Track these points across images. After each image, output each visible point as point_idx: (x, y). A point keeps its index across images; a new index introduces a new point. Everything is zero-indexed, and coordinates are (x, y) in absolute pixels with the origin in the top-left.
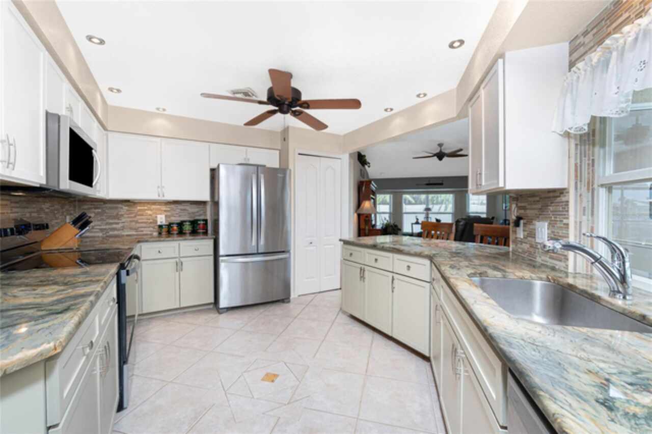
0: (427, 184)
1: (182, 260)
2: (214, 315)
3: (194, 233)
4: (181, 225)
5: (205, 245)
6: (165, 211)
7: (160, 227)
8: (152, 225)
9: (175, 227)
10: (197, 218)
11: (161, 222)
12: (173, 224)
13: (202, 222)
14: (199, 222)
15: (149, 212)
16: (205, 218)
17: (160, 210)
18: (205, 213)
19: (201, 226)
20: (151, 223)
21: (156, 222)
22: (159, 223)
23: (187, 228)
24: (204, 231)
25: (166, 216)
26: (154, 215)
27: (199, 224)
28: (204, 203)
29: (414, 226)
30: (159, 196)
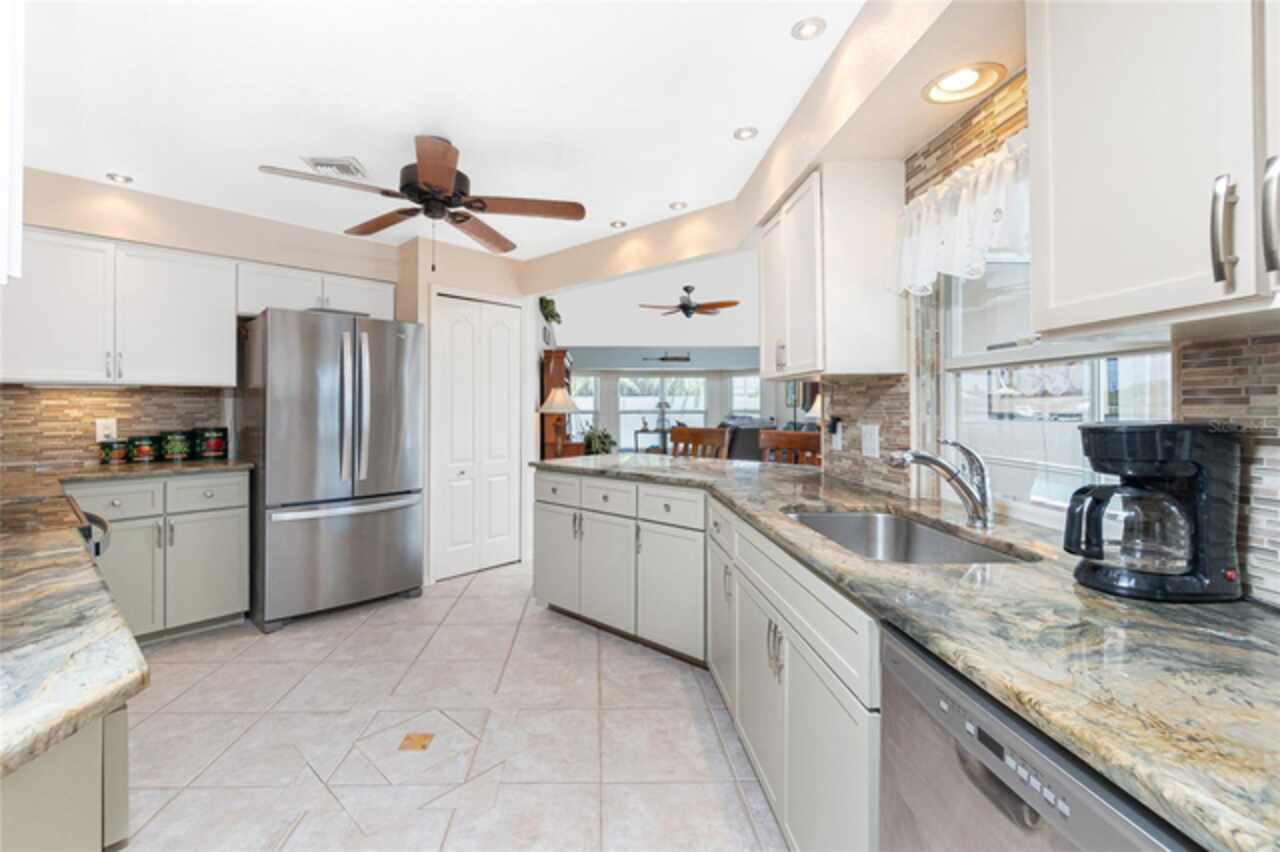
0: (663, 359)
1: (172, 520)
2: (252, 641)
3: (193, 456)
4: (159, 441)
5: (231, 485)
6: (118, 409)
7: (106, 446)
8: (84, 443)
9: (146, 447)
10: (199, 425)
11: (107, 436)
12: (140, 439)
13: (214, 434)
14: (207, 435)
15: (75, 413)
16: (222, 425)
17: (103, 407)
18: (218, 415)
19: (213, 442)
20: (79, 438)
21: (94, 437)
22: (100, 438)
23: (177, 447)
24: (220, 453)
25: (119, 421)
26: (88, 420)
27: (208, 438)
28: (215, 392)
29: (640, 436)
30: (109, 375)
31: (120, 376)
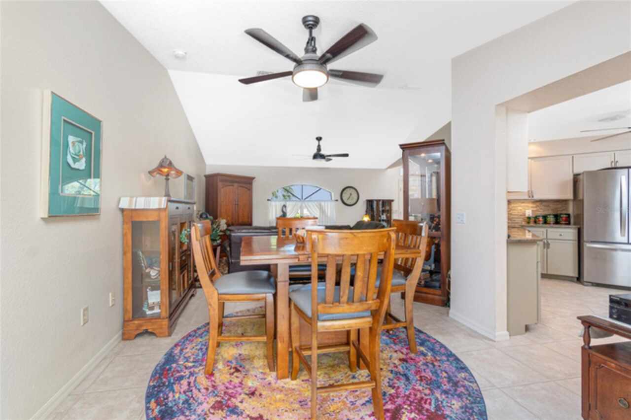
1: (550, 241)
3: (557, 222)
4: (545, 217)
5: (568, 233)
6: (532, 207)
7: (529, 218)
8: (522, 217)
9: (541, 219)
10: (559, 212)
11: (529, 215)
12: (539, 216)
13: (565, 216)
14: (562, 216)
15: (520, 208)
16: (568, 213)
17: (528, 206)
18: (567, 209)
19: (564, 219)
20: (521, 215)
21: (525, 215)
22: (527, 215)
23: (551, 219)
24: (567, 222)
25: (533, 211)
26: (524, 210)
27: (562, 217)
28: (565, 201)
30: (530, 197)
31: (533, 197)
